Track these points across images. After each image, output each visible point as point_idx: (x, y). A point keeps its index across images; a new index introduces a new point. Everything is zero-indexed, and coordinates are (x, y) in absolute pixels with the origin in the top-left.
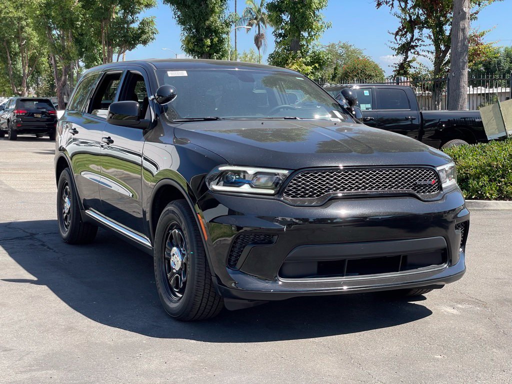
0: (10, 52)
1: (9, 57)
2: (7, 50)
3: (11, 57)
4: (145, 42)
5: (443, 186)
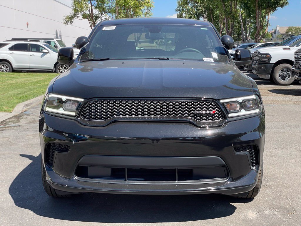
0: (213, 16)
1: (212, 19)
2: (211, 15)
3: (213, 19)
4: (282, 6)
5: (230, 115)
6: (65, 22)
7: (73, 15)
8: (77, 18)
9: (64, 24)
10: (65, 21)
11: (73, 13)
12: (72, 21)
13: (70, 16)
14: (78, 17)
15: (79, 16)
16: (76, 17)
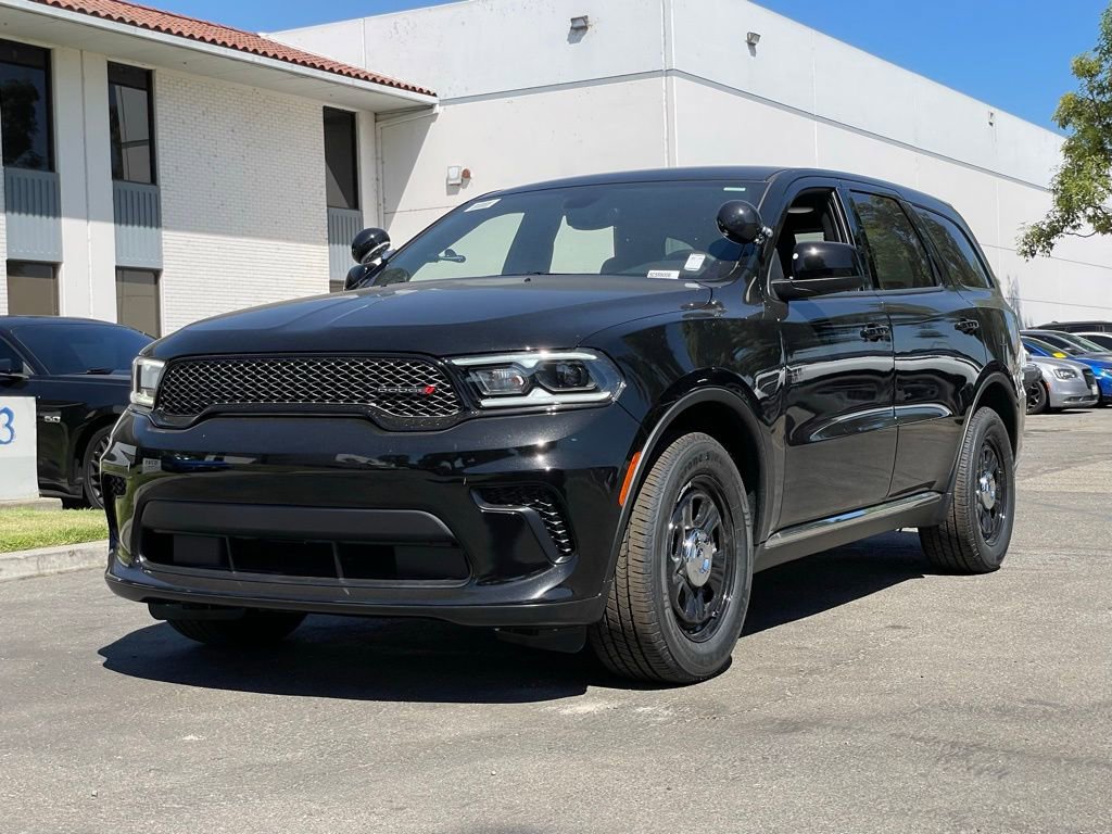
5: (485, 403)
6: (1025, 248)
7: (1058, 221)
8: (1072, 232)
9: (1022, 257)
10: (1026, 244)
11: (1058, 215)
12: (1052, 241)
13: (1044, 227)
14: (1074, 227)
15: (1079, 225)
16: (1068, 229)
